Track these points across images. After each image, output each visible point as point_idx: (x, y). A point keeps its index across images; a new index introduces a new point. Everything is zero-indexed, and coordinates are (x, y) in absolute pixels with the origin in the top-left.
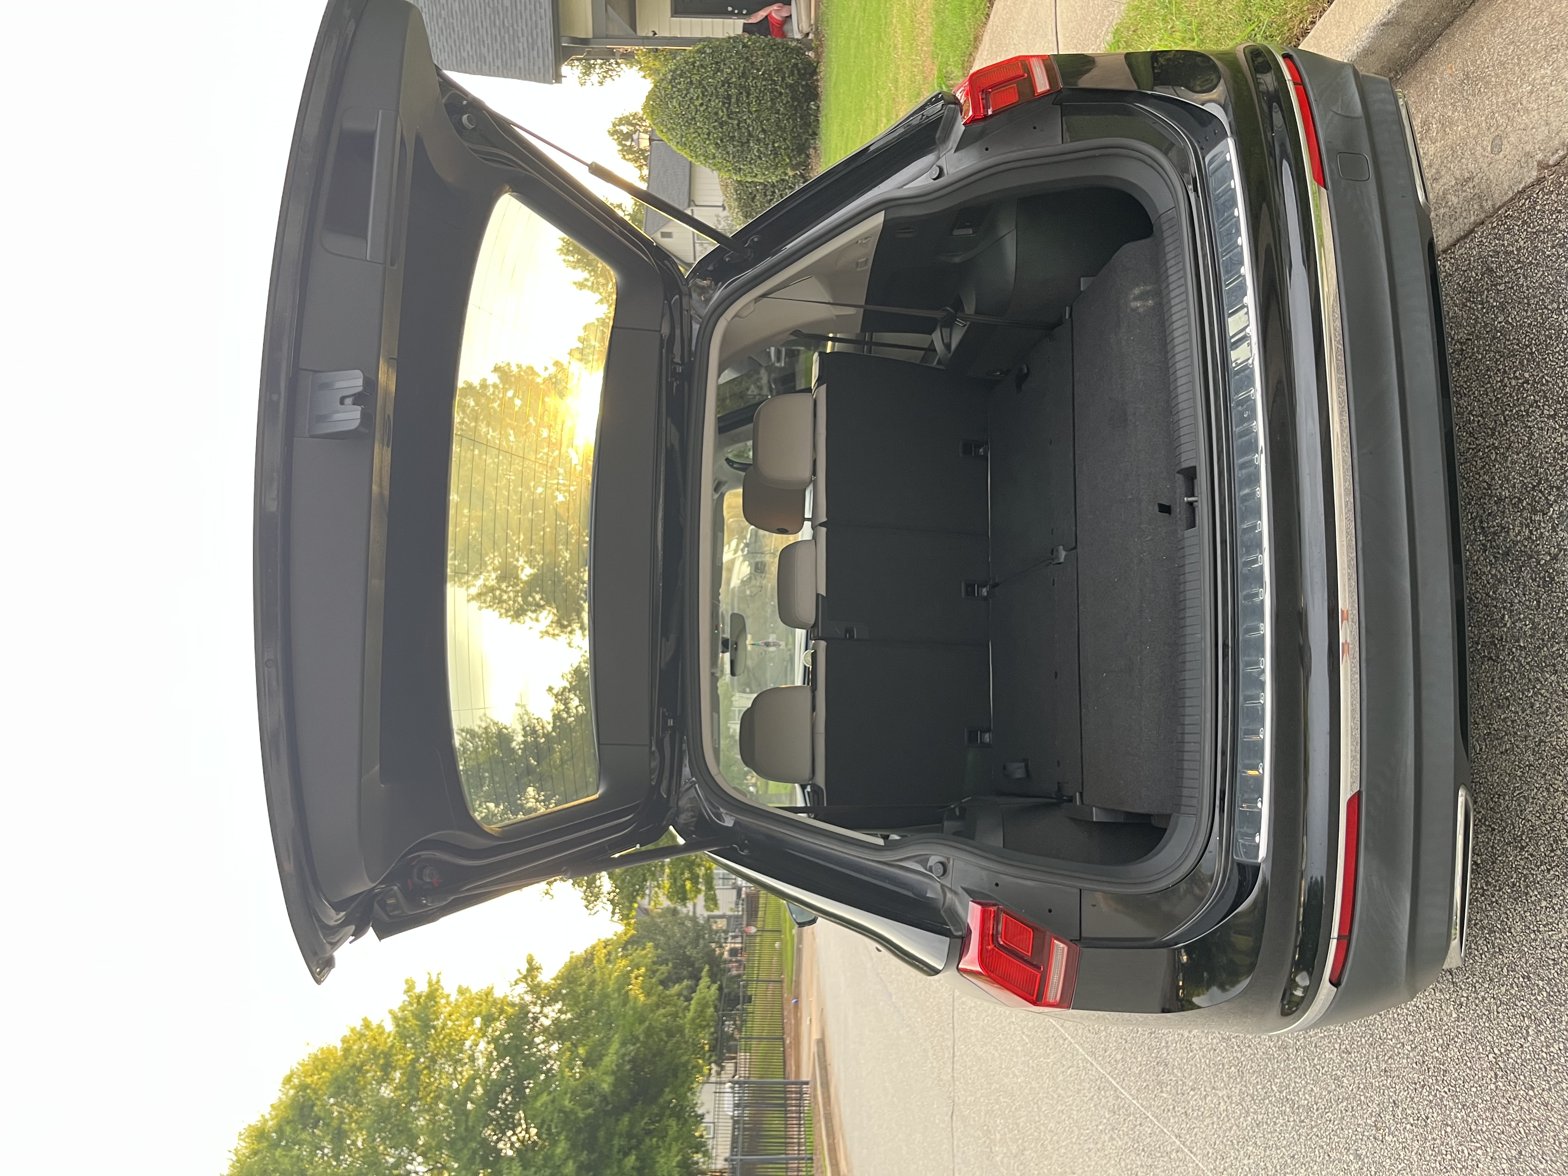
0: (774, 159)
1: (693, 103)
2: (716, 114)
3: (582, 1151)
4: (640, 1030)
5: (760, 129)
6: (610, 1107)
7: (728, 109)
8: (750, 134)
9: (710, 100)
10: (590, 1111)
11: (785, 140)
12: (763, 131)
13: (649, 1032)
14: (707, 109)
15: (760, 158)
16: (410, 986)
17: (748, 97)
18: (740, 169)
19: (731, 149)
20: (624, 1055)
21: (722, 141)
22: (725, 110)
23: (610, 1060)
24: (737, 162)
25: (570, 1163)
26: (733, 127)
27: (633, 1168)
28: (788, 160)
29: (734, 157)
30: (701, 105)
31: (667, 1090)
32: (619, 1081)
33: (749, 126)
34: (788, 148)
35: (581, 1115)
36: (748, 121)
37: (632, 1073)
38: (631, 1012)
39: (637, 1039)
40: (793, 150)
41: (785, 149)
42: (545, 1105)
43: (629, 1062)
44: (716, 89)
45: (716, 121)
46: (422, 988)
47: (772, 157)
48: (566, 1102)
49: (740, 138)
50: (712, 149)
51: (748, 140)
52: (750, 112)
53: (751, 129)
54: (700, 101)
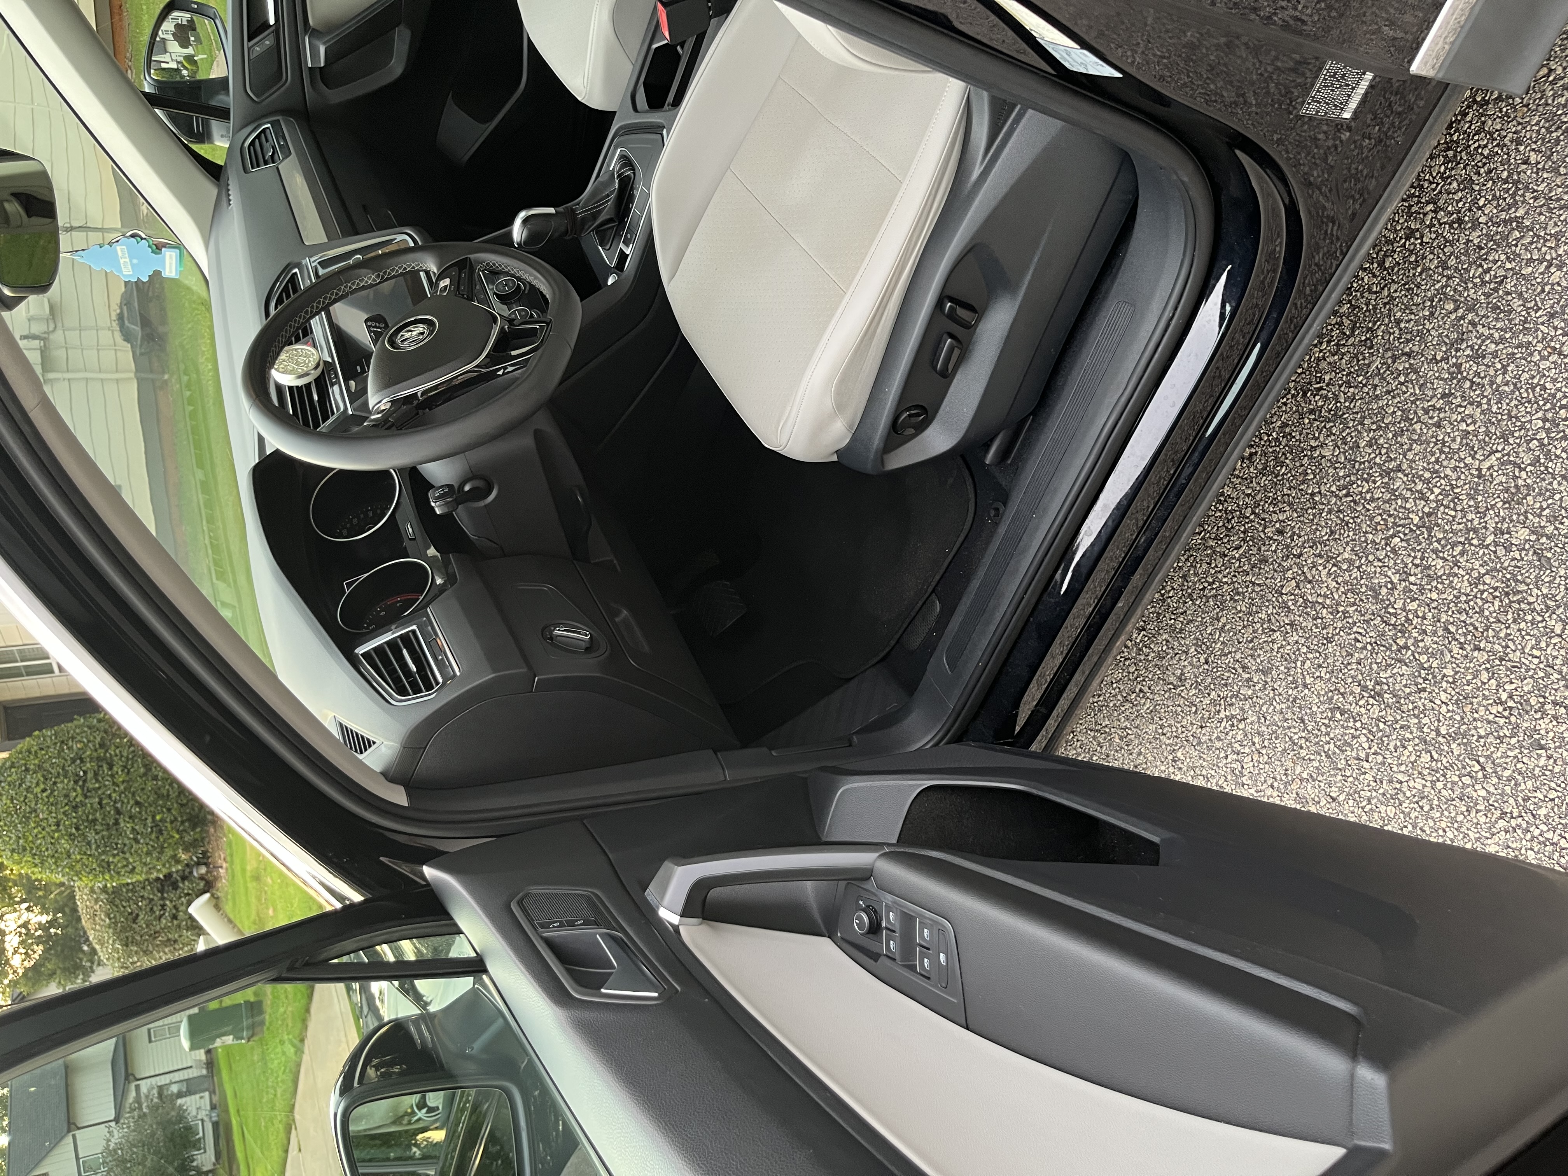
0: (158, 838)
1: (32, 792)
2: (66, 796)
5: (132, 802)
7: (82, 787)
8: (118, 812)
9: (55, 783)
11: (169, 810)
12: (137, 803)
14: (51, 793)
15: (136, 841)
17: (110, 768)
18: (108, 863)
19: (91, 836)
21: (77, 829)
22: (78, 788)
24: (104, 852)
26: (92, 807)
28: (177, 836)
29: (98, 847)
30: (44, 791)
33: (115, 802)
34: (176, 819)
36: (114, 795)
40: (183, 822)
41: (172, 822)
44: (63, 769)
45: (66, 804)
47: (153, 836)
49: (103, 819)
50: (65, 844)
51: (117, 820)
52: (114, 784)
53: (119, 805)
54: (42, 786)
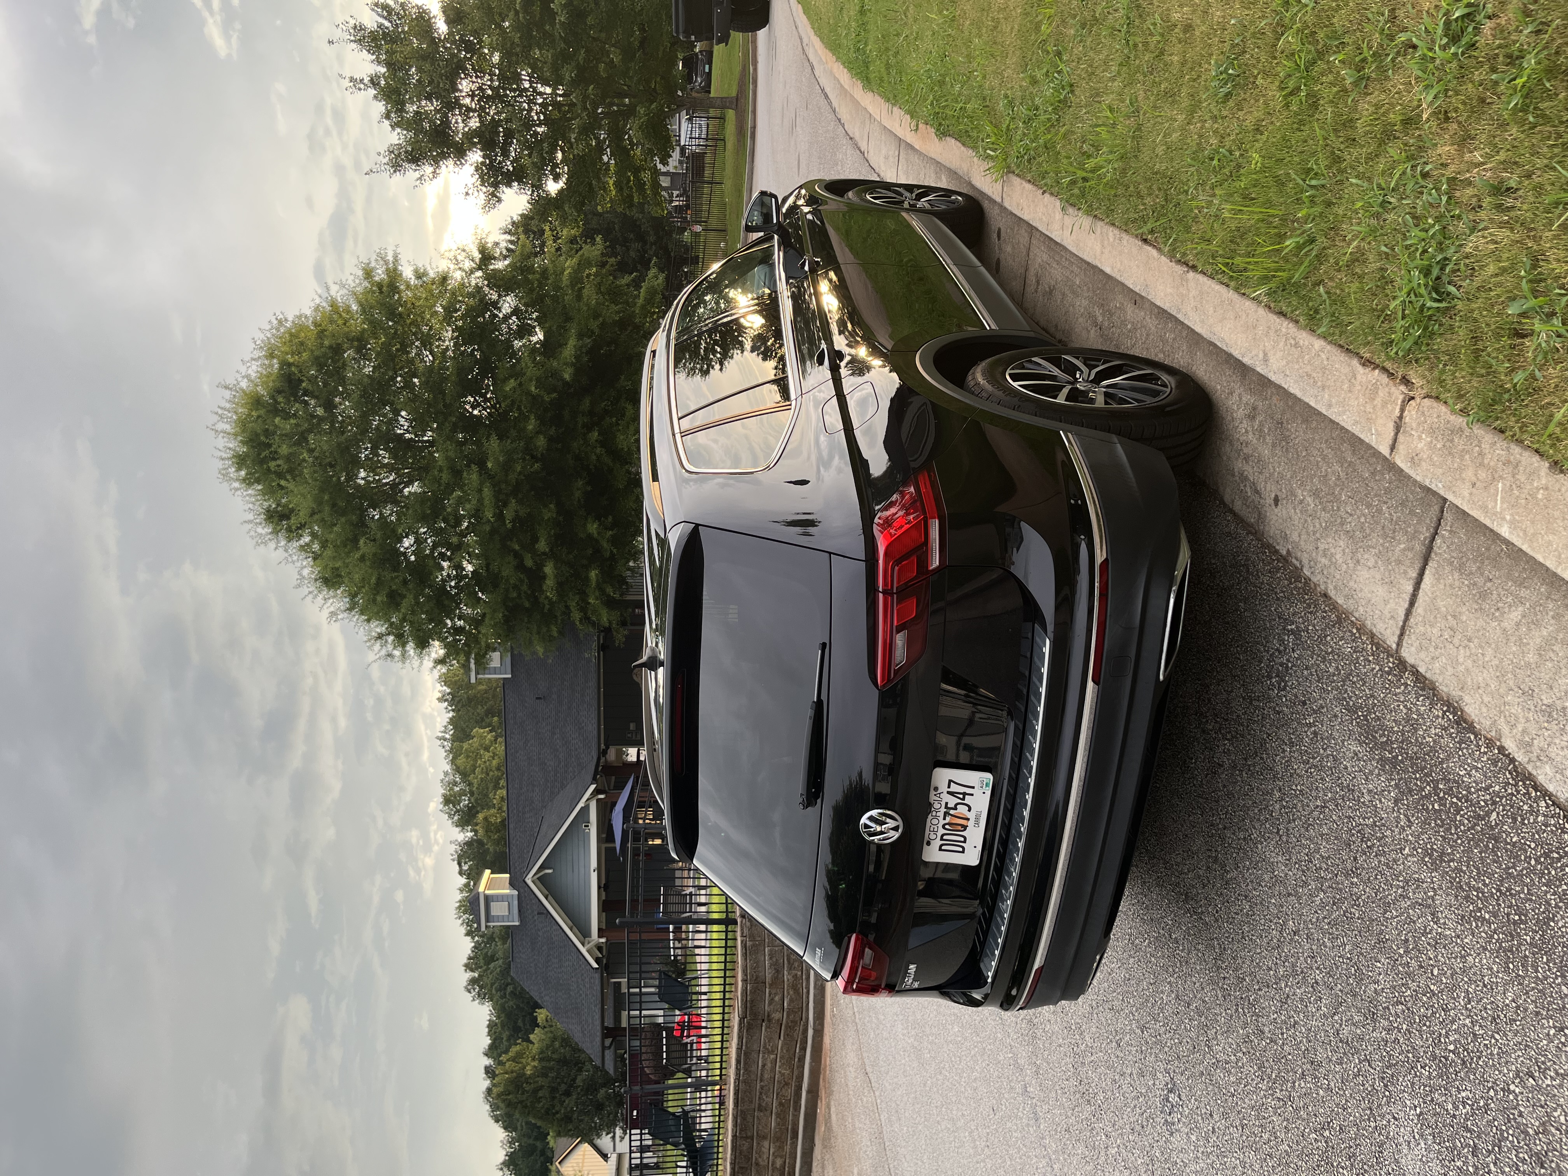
3: (551, 427)
4: (594, 325)
6: (572, 390)
10: (554, 395)
13: (603, 326)
16: (368, 274)
20: (581, 347)
23: (569, 351)
25: (541, 437)
27: (596, 441)
31: (623, 377)
32: (579, 370)
35: (546, 398)
37: (590, 364)
38: (585, 308)
39: (593, 332)
42: (514, 389)
43: (587, 354)
46: (380, 275)
48: (533, 389)
